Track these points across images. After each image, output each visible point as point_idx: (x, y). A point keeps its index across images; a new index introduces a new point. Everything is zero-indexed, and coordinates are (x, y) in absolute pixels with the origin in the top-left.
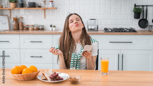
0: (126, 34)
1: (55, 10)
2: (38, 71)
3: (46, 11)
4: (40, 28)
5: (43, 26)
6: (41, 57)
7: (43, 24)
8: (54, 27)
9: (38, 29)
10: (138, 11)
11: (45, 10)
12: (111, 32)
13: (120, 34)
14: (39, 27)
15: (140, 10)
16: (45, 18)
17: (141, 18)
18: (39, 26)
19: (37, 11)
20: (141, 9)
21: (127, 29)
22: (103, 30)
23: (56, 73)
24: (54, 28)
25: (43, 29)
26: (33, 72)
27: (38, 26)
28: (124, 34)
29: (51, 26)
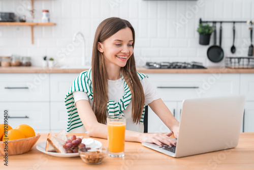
0: (187, 73)
1: (53, 27)
2: (36, 135)
3: (36, 29)
4: (24, 62)
5: (29, 58)
6: (26, 117)
7: (29, 55)
8: (52, 59)
9: (20, 65)
10: (207, 31)
11: (32, 27)
12: (160, 68)
13: (177, 73)
14: (21, 61)
15: (209, 30)
16: (33, 42)
17: (211, 44)
18: (21, 58)
19: (18, 29)
20: (211, 27)
21: (188, 64)
22: (144, 67)
23: (77, 137)
24: (51, 63)
25: (29, 65)
26: (26, 137)
27: (19, 58)
28: (184, 73)
29: (45, 59)
